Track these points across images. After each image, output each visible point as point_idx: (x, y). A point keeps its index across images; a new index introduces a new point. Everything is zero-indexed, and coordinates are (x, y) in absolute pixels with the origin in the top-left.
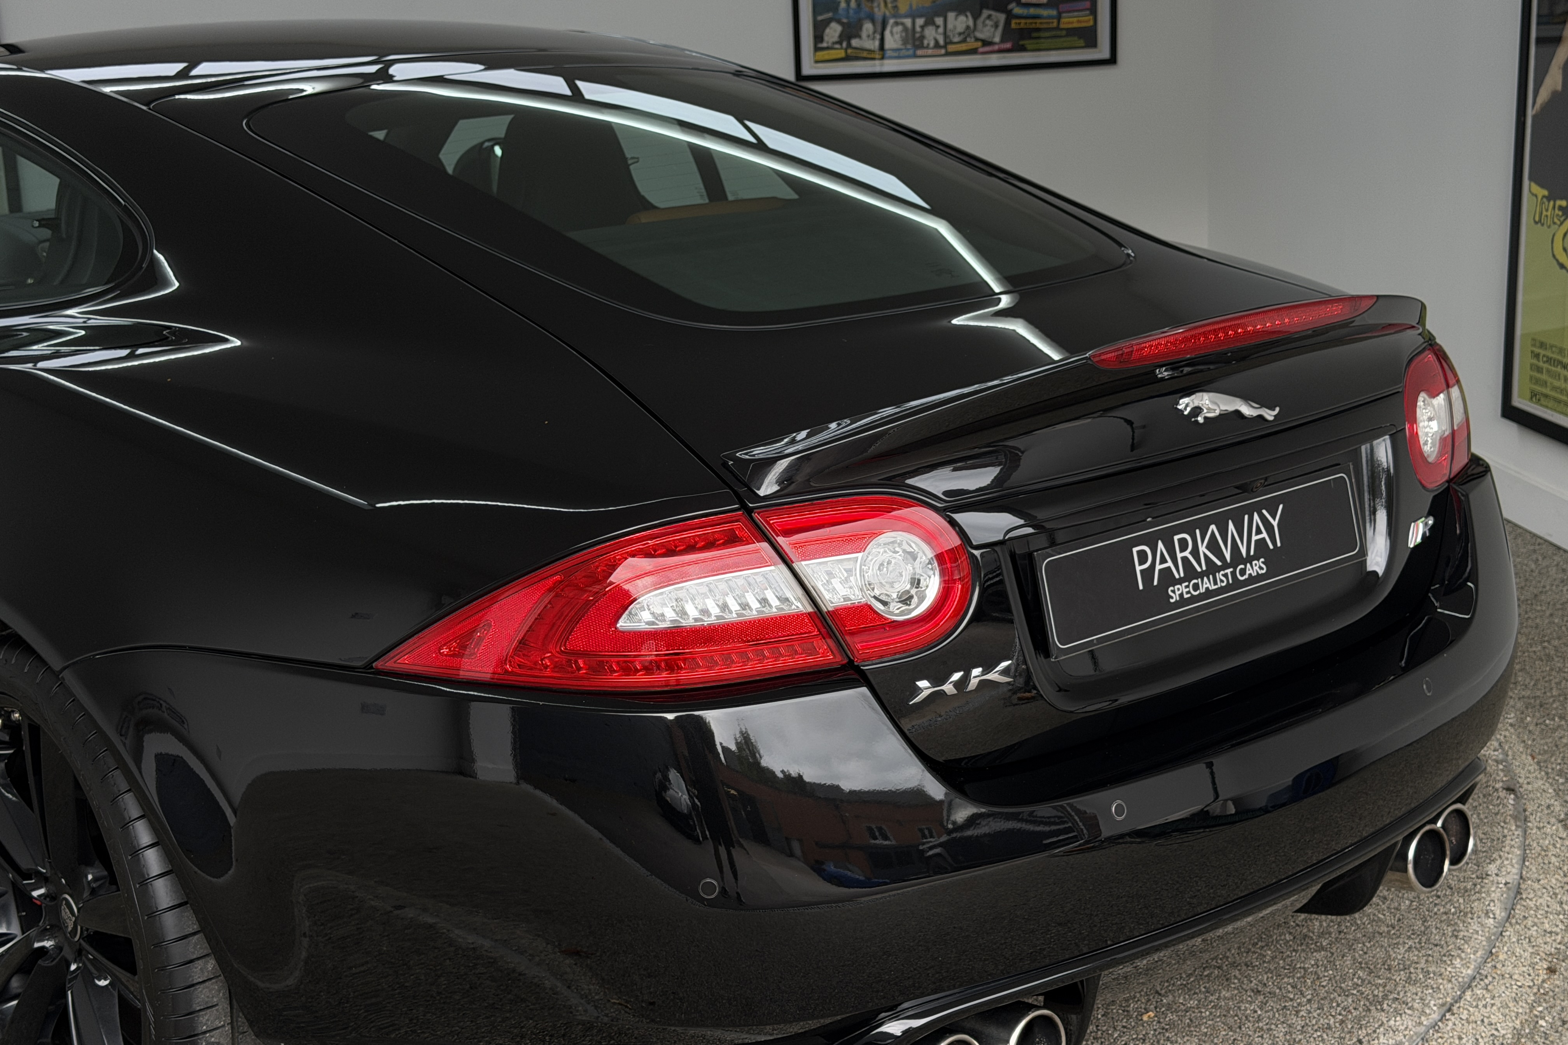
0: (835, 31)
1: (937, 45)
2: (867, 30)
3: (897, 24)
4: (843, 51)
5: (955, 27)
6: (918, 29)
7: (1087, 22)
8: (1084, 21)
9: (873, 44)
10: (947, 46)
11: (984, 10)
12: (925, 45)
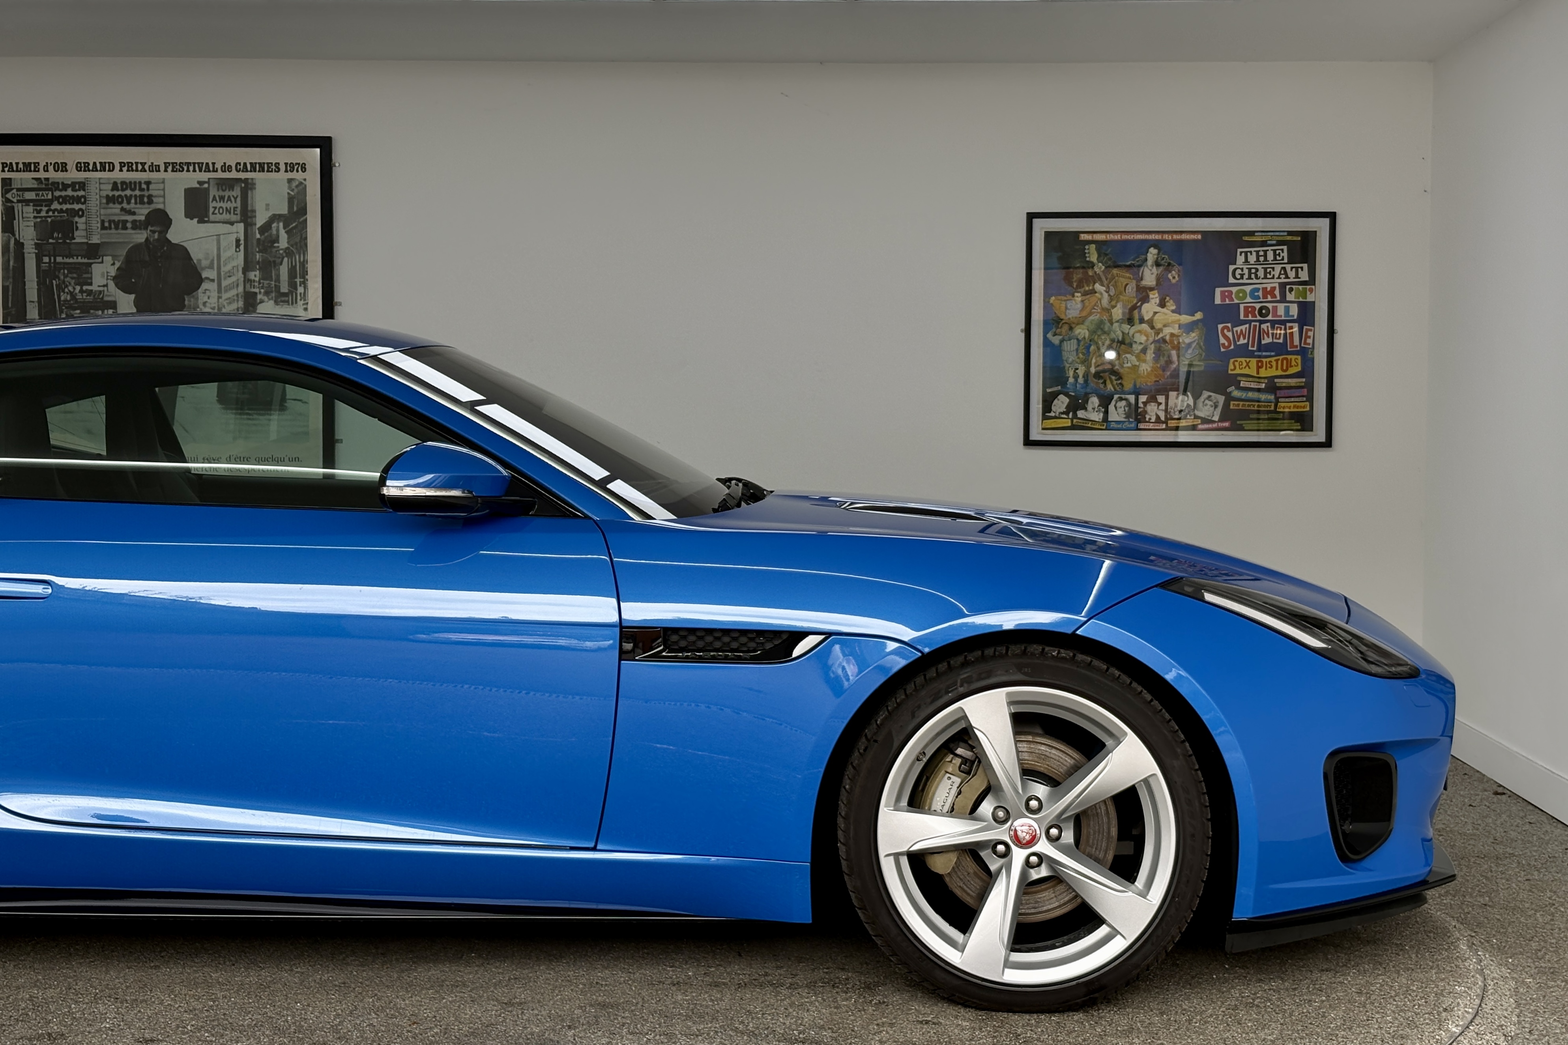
0: (1063, 402)
1: (1158, 420)
2: (1093, 403)
3: (1121, 399)
4: (1069, 420)
5: (1176, 406)
6: (1141, 405)
7: (1304, 407)
8: (1301, 407)
9: (1097, 417)
10: (1168, 422)
11: (1204, 392)
12: (1147, 420)
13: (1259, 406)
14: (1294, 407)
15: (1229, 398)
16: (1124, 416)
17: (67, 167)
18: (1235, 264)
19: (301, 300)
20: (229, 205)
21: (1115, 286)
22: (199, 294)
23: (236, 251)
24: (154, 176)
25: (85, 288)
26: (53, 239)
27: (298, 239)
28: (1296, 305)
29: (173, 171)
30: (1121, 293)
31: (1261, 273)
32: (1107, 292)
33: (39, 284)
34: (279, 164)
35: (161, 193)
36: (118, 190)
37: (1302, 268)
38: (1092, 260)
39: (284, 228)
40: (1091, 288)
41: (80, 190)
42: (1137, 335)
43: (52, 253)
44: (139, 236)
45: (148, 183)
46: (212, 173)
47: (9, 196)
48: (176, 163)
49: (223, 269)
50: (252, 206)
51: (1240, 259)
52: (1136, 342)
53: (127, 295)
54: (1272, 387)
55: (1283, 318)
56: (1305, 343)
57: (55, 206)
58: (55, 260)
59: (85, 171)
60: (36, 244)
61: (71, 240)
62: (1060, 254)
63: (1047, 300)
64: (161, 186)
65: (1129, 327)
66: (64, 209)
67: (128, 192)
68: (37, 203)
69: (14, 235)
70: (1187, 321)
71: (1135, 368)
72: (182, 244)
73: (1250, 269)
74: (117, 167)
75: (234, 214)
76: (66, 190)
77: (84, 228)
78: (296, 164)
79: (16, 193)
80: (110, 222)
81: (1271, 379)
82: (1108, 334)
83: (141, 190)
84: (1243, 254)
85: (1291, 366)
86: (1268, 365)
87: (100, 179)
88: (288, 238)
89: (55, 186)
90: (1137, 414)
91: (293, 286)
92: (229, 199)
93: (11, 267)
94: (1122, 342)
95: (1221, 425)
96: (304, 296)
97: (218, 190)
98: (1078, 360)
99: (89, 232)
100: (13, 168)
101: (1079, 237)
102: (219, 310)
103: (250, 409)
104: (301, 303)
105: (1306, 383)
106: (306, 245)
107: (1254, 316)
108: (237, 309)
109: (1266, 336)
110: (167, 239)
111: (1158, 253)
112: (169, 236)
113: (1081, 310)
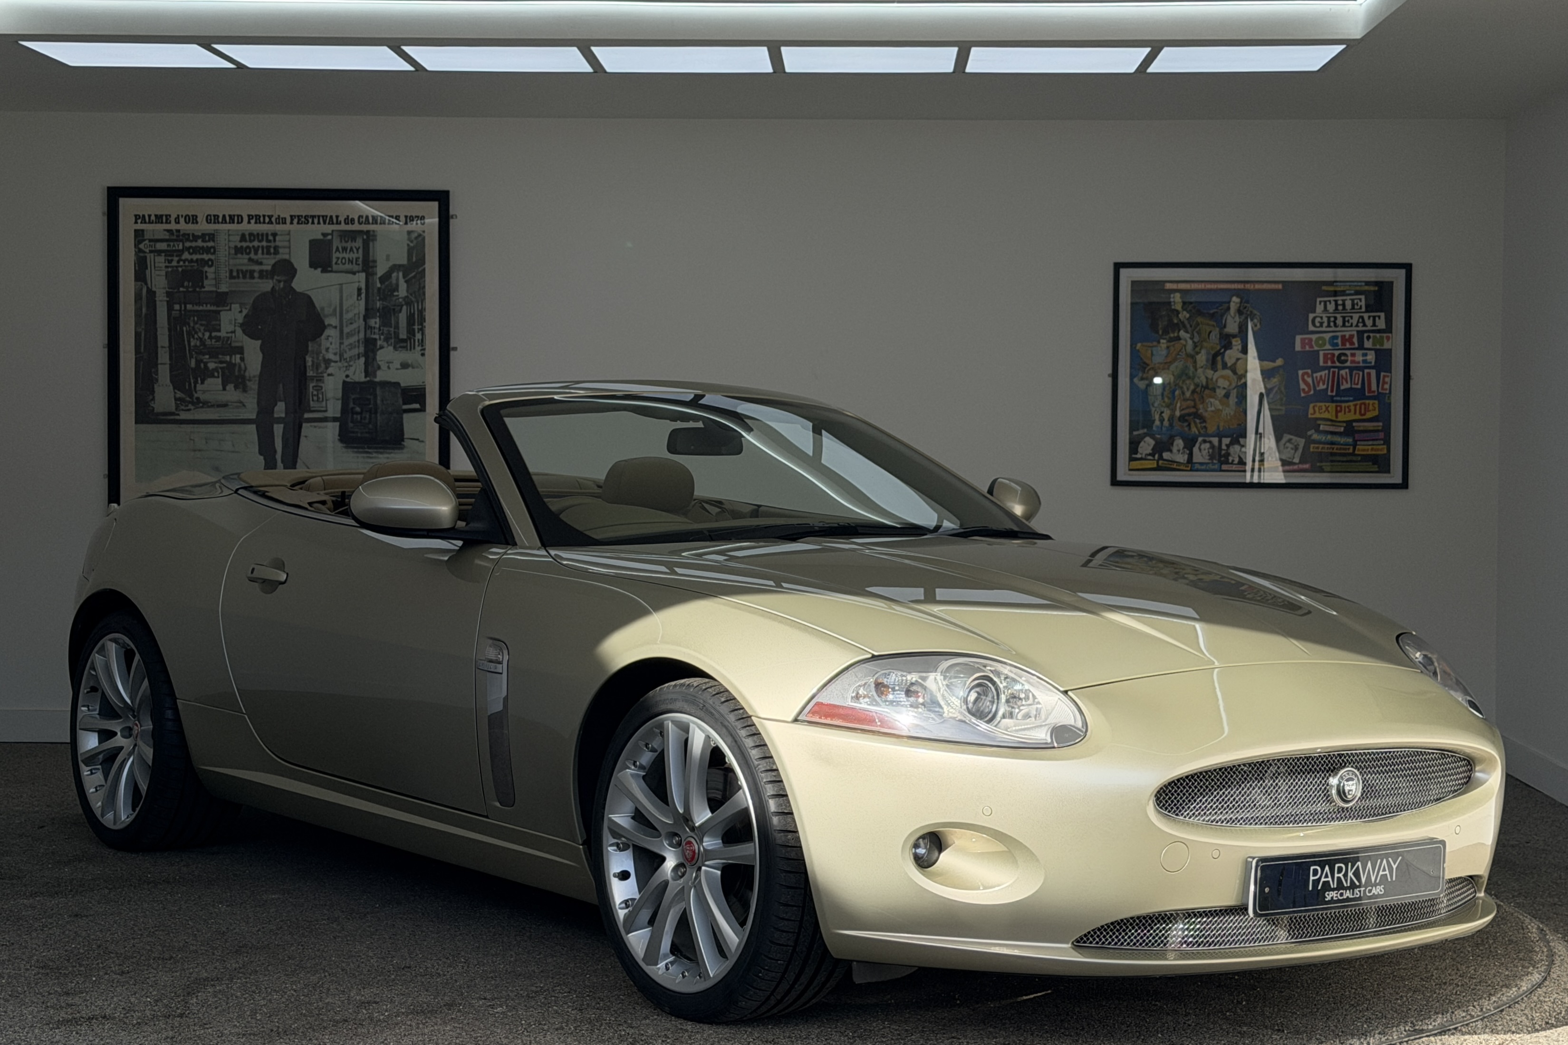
0: (1149, 445)
1: (1241, 462)
2: (1178, 445)
3: (1205, 441)
4: (1155, 462)
6: (1224, 447)
7: (1381, 450)
8: (1378, 450)
9: (1182, 458)
11: (1285, 435)
12: (1230, 461)
13: (1337, 449)
14: (1372, 449)
15: (1309, 441)
16: (1208, 458)
17: (199, 219)
18: (1314, 312)
19: (419, 346)
20: (353, 256)
21: (1198, 333)
23: (358, 300)
24: (279, 228)
25: (214, 334)
26: (183, 286)
27: (416, 288)
28: (1373, 352)
29: (298, 223)
30: (1204, 340)
31: (1340, 322)
32: (1192, 338)
33: (170, 330)
34: (399, 216)
35: (286, 244)
36: (246, 241)
37: (1379, 317)
38: (1176, 307)
39: (404, 277)
40: (1176, 335)
41: (209, 241)
42: (1220, 380)
43: (182, 301)
45: (275, 235)
46: (335, 226)
47: (141, 246)
48: (302, 216)
49: (345, 316)
50: (373, 255)
51: (1320, 308)
52: (1219, 387)
53: (253, 341)
54: (1350, 429)
55: (1361, 364)
56: (1383, 389)
57: (186, 255)
58: (185, 307)
59: (215, 223)
60: (167, 293)
61: (201, 288)
63: (1134, 346)
64: (287, 238)
65: (1212, 372)
66: (195, 259)
67: (256, 243)
68: (168, 253)
69: (146, 284)
70: (1270, 367)
71: (1218, 411)
72: (308, 293)
73: (1329, 318)
74: (246, 219)
75: (356, 264)
76: (196, 241)
77: (213, 276)
78: (416, 217)
79: (148, 244)
80: (238, 271)
81: (1349, 423)
82: (1193, 378)
83: (268, 241)
84: (1322, 304)
85: (1369, 411)
86: (1347, 410)
87: (229, 230)
88: (408, 287)
89: (186, 237)
90: (1220, 456)
91: (411, 332)
92: (352, 250)
93: (144, 314)
94: (1206, 387)
95: (1301, 466)
96: (422, 342)
97: (341, 241)
98: (1164, 404)
99: (217, 280)
100: (145, 220)
101: (1164, 286)
102: (341, 356)
103: (369, 448)
104: (418, 348)
105: (1383, 426)
106: (424, 294)
107: (1333, 362)
108: (359, 355)
109: (1344, 382)
110: (292, 288)
111: (1241, 302)
112: (294, 285)
113: (1166, 357)
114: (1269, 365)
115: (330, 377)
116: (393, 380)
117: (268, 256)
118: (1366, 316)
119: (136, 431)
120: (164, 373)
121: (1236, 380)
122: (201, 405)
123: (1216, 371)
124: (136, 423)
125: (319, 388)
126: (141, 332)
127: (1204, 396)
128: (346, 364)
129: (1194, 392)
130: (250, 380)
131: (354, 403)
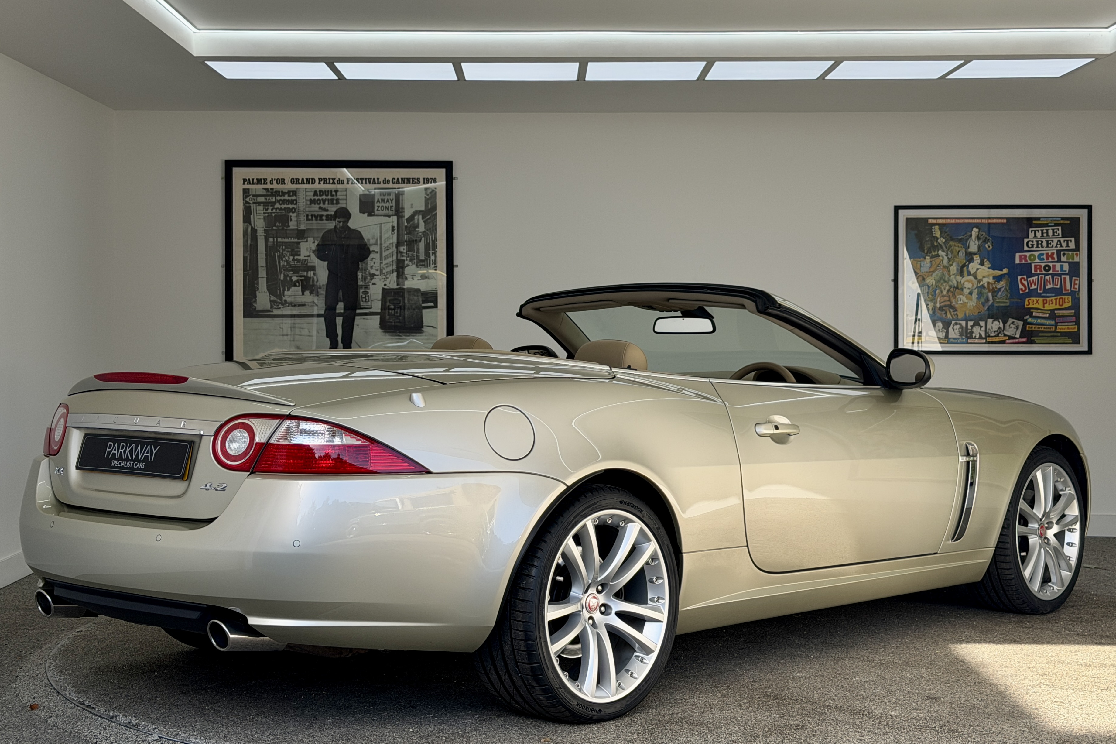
1: (981, 337)
2: (938, 326)
3: (956, 324)
5: (992, 328)
6: (969, 327)
7: (1074, 328)
8: (1072, 329)
9: (941, 335)
10: (987, 338)
11: (1010, 319)
12: (974, 337)
13: (1044, 328)
14: (1068, 328)
15: (1026, 323)
16: (958, 335)
17: (285, 182)
18: (1028, 238)
19: (432, 264)
20: (387, 205)
21: (952, 252)
22: (368, 261)
23: (392, 234)
24: (340, 187)
25: (296, 257)
26: (275, 226)
27: (431, 225)
28: (1067, 264)
29: (352, 183)
30: (955, 257)
31: (1045, 244)
32: (947, 256)
33: (266, 255)
34: (419, 178)
35: (344, 197)
36: (317, 196)
37: (1071, 241)
38: (936, 235)
39: (423, 219)
40: (936, 253)
41: (293, 196)
42: (966, 283)
43: (275, 236)
44: (331, 225)
45: (336, 191)
46: (377, 185)
47: (248, 199)
49: (383, 246)
50: (402, 204)
51: (1031, 235)
52: (965, 288)
53: (322, 262)
54: (1053, 315)
55: (1059, 272)
56: (1074, 288)
57: (277, 206)
58: (277, 240)
59: (296, 184)
60: (265, 230)
61: (287, 227)
62: (916, 232)
64: (345, 193)
65: (961, 278)
66: (283, 208)
67: (324, 197)
68: (265, 204)
69: (251, 224)
70: (999, 274)
71: (965, 304)
72: (357, 229)
73: (1037, 242)
74: (317, 181)
75: (391, 210)
76: (284, 196)
77: (296, 219)
78: (431, 178)
79: (252, 198)
80: (312, 216)
81: (1052, 311)
82: (948, 283)
83: (332, 195)
84: (1033, 232)
85: (1065, 303)
86: (1050, 302)
87: (306, 189)
88: (425, 225)
89: (277, 193)
91: (427, 255)
92: (388, 201)
93: (249, 245)
94: (957, 288)
95: (1021, 340)
96: (435, 262)
97: (381, 195)
98: (929, 299)
99: (298, 222)
100: (250, 182)
101: (928, 221)
102: (381, 271)
103: (400, 332)
104: (432, 266)
105: (1075, 313)
106: (436, 229)
107: (1041, 271)
108: (393, 270)
109: (1048, 284)
110: (348, 226)
111: (979, 232)
112: (349, 224)
113: (930, 268)
114: (998, 273)
115: (374, 286)
116: (416, 287)
117: (332, 206)
118: (1062, 240)
119: (244, 323)
120: (262, 284)
121: (976, 283)
122: (287, 305)
123: (963, 277)
124: (244, 317)
125: (366, 293)
126: (247, 257)
127: (956, 294)
128: (384, 277)
129: (948, 291)
130: (320, 288)
131: (389, 303)
